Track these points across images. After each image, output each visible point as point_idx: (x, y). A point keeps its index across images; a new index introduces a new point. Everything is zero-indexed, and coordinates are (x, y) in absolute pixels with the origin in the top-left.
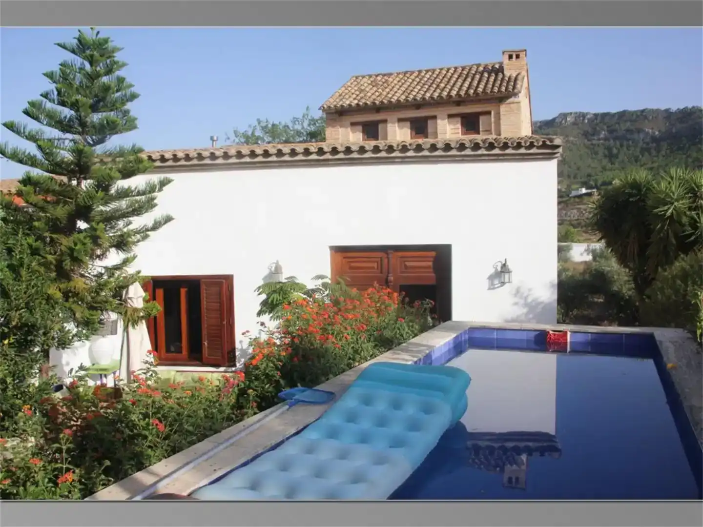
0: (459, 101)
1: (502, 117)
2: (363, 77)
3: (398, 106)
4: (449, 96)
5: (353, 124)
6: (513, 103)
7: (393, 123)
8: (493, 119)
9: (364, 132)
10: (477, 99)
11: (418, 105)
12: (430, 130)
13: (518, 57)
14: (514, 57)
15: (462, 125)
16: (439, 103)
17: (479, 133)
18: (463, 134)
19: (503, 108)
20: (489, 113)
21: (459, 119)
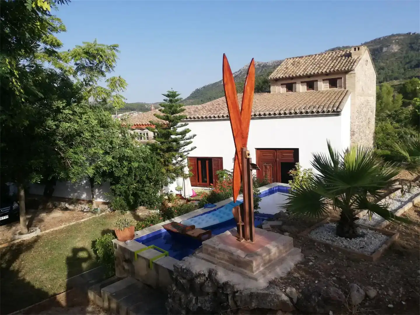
0: (327, 74)
1: (347, 80)
2: (290, 59)
3: (300, 77)
4: (322, 72)
5: (282, 84)
6: (352, 74)
7: (299, 84)
8: (343, 81)
9: (287, 88)
10: (334, 73)
11: (309, 76)
12: (315, 86)
13: (359, 49)
14: (357, 49)
15: (329, 84)
16: (318, 75)
17: (336, 87)
18: (330, 87)
19: (347, 76)
20: (341, 78)
21: (328, 81)
